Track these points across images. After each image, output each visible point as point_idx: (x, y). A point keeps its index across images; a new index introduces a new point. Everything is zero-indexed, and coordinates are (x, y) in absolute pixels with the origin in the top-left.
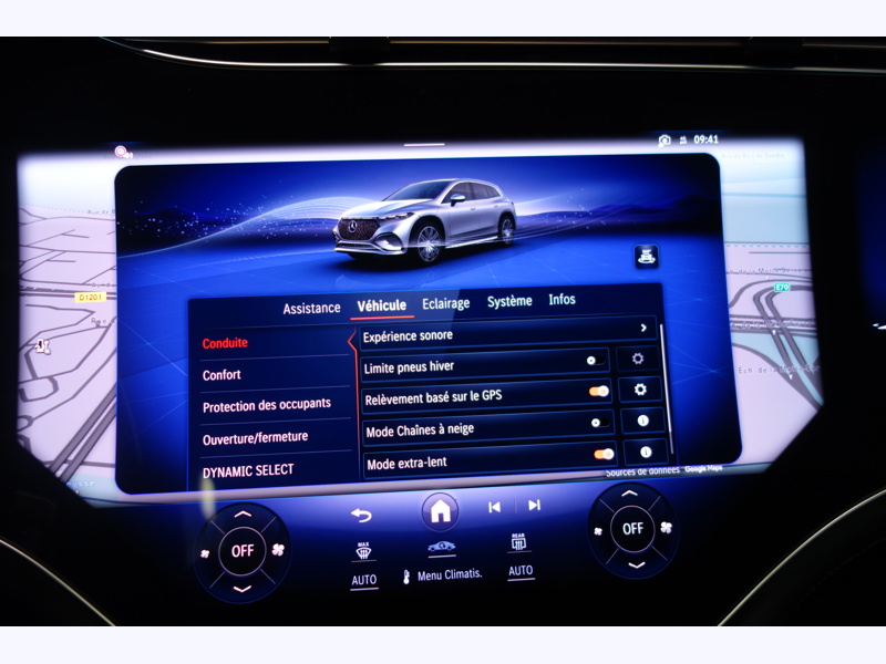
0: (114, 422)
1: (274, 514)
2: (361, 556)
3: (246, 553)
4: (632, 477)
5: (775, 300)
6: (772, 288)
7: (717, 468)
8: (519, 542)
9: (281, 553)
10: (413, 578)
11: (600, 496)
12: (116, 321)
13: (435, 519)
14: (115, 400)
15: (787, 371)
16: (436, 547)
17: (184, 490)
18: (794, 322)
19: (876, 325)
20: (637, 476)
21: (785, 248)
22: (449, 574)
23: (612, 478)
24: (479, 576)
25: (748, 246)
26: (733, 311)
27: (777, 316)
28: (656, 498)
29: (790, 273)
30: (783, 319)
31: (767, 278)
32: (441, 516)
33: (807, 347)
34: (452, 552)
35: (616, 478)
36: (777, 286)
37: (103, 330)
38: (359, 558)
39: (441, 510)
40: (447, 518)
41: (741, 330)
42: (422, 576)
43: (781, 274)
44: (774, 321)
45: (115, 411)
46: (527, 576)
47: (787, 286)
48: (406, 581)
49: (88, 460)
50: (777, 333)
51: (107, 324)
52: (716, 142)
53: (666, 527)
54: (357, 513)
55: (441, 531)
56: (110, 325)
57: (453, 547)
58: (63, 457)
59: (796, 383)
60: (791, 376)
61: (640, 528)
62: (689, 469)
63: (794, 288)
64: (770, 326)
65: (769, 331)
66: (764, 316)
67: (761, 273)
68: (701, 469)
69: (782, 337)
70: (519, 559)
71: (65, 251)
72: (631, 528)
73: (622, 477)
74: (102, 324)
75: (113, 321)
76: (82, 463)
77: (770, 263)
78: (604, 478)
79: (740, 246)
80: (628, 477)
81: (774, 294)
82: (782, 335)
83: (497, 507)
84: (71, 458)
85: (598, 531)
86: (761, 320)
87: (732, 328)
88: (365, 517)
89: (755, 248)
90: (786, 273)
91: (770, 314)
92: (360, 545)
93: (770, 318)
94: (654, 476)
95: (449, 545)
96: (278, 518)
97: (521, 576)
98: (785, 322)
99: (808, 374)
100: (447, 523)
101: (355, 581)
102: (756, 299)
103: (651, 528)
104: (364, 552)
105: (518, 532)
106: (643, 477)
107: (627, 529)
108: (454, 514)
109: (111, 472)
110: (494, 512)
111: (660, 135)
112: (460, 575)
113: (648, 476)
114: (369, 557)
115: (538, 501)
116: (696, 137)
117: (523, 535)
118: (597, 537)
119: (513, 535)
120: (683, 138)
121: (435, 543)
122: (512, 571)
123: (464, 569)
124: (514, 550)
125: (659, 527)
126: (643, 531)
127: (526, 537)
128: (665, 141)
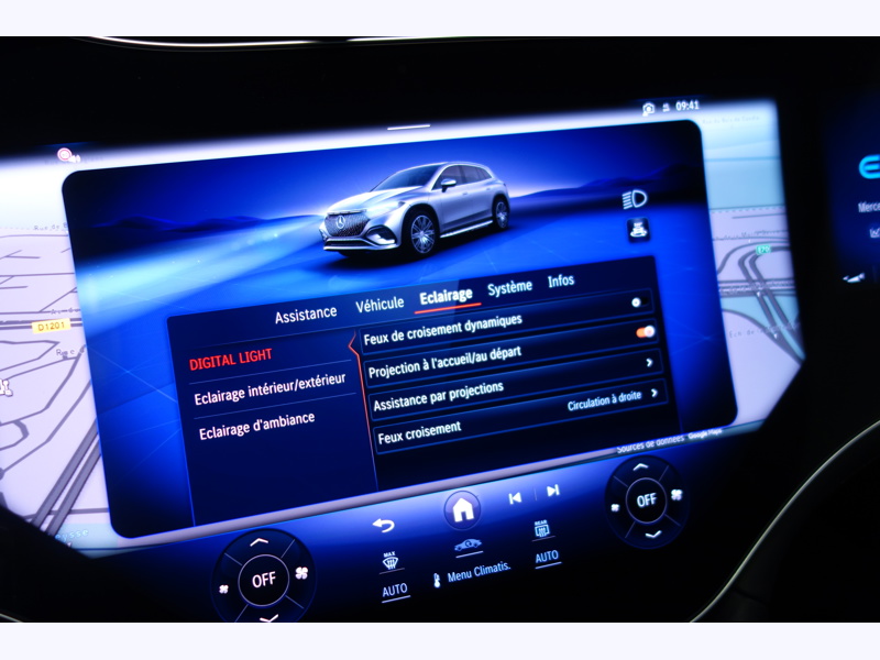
0: (100, 463)
1: (293, 537)
2: (388, 566)
3: (268, 582)
4: (641, 451)
5: (759, 263)
6: (754, 251)
7: (717, 432)
8: (542, 529)
9: (305, 576)
10: (444, 580)
11: (614, 473)
12: (86, 350)
13: (458, 518)
14: (98, 438)
15: (772, 331)
16: (463, 546)
17: (191, 526)
18: (776, 283)
19: (845, 278)
20: (646, 449)
21: (764, 211)
22: (478, 571)
23: (623, 454)
24: (507, 568)
25: (731, 211)
26: (721, 277)
27: (761, 279)
28: (665, 469)
29: (770, 235)
30: (765, 281)
31: (749, 241)
32: (464, 515)
33: (788, 305)
34: (479, 548)
35: (626, 454)
36: (760, 249)
37: (73, 361)
38: (387, 569)
39: (463, 509)
40: (470, 516)
41: (730, 295)
42: (453, 577)
43: (761, 237)
44: (758, 283)
45: (99, 451)
46: (553, 561)
47: (767, 248)
48: (437, 584)
49: (75, 507)
50: (762, 296)
51: (75, 355)
52: (697, 108)
53: (676, 494)
54: (379, 523)
55: (467, 530)
56: (79, 355)
57: (479, 543)
58: (47, 507)
59: (781, 342)
60: (775, 336)
61: (653, 499)
62: (693, 436)
63: (774, 249)
64: (755, 288)
65: (753, 293)
66: (749, 279)
67: (744, 237)
68: (703, 435)
69: (766, 299)
70: (544, 545)
71: (13, 276)
72: (645, 500)
73: (633, 452)
74: (69, 355)
75: (82, 350)
76: (70, 512)
77: (750, 227)
78: (616, 455)
79: (724, 211)
80: (637, 452)
81: (756, 257)
82: (766, 297)
83: (518, 498)
84: (56, 508)
85: (615, 507)
86: (747, 284)
87: (721, 294)
88: (388, 526)
89: (738, 212)
90: (766, 235)
91: (754, 277)
92: (386, 555)
93: (754, 281)
94: (662, 447)
95: (475, 542)
96: (298, 541)
97: (548, 562)
98: (768, 283)
99: (791, 331)
100: (471, 521)
101: (385, 592)
102: (741, 263)
103: (663, 497)
104: (391, 562)
105: (541, 519)
106: (651, 449)
107: (642, 502)
108: (476, 511)
109: (105, 518)
110: (515, 502)
111: (644, 103)
112: (489, 570)
113: (656, 448)
114: (397, 566)
115: (556, 486)
116: (678, 103)
117: (545, 521)
118: (614, 513)
119: (536, 523)
120: (666, 106)
121: (461, 542)
122: (539, 559)
123: (492, 564)
124: (538, 537)
125: (670, 495)
126: (656, 501)
127: (548, 523)
128: (649, 109)
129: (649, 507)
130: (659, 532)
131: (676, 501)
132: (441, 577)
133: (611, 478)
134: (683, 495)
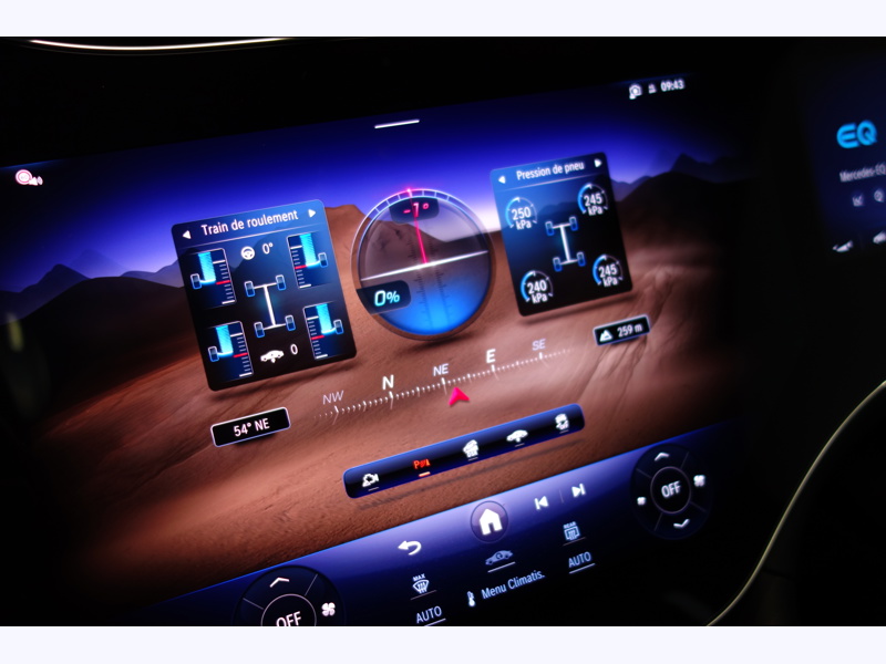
1: (314, 571)
2: (419, 590)
8: (572, 532)
9: (332, 612)
10: (478, 598)
11: (637, 465)
13: (486, 531)
16: (494, 559)
22: (512, 584)
24: (541, 576)
28: (685, 455)
32: (491, 526)
34: (511, 560)
38: (418, 594)
39: (490, 521)
40: (498, 527)
42: (487, 593)
46: (587, 563)
48: (472, 603)
52: (682, 87)
53: (699, 480)
54: (404, 546)
55: (495, 541)
57: (510, 554)
61: (677, 488)
70: (576, 548)
72: (670, 490)
83: (544, 502)
85: (641, 500)
88: (413, 548)
92: (415, 579)
95: (505, 554)
96: (321, 575)
97: (582, 565)
100: (500, 533)
101: (420, 618)
103: (687, 484)
104: (421, 585)
105: (569, 522)
107: (666, 492)
108: (504, 521)
110: (542, 507)
111: (630, 85)
112: (523, 581)
114: (429, 589)
115: (581, 485)
116: (662, 84)
117: (574, 523)
118: (642, 507)
119: (565, 526)
120: (651, 87)
121: (491, 556)
122: (572, 563)
123: (526, 574)
124: (569, 541)
125: (693, 482)
126: (681, 489)
127: (577, 525)
128: (636, 91)
129: (675, 497)
130: (686, 521)
131: (700, 488)
132: (475, 595)
133: (634, 471)
134: (706, 480)
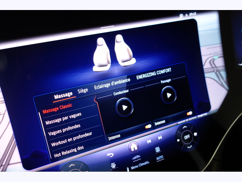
0: (17, 147)
1: (82, 162)
4: (185, 122)
5: (215, 62)
6: (213, 59)
7: (205, 114)
8: (158, 150)
11: (177, 130)
12: (7, 111)
13: (133, 150)
14: (15, 139)
15: (219, 82)
16: (135, 158)
17: (49, 163)
18: (220, 67)
20: (186, 122)
21: (216, 46)
22: (140, 165)
23: (179, 124)
24: (149, 163)
25: (206, 47)
26: (204, 67)
28: (192, 127)
30: (217, 67)
31: (212, 55)
32: (134, 148)
33: (224, 74)
34: (140, 158)
35: (180, 124)
36: (215, 57)
37: (3, 115)
38: (112, 168)
40: (136, 149)
41: (207, 73)
42: (133, 168)
43: (215, 54)
44: (215, 68)
45: (16, 143)
46: (162, 159)
47: (217, 57)
49: (10, 163)
50: (216, 72)
51: (3, 113)
52: (195, 15)
53: (195, 134)
54: (109, 155)
55: (135, 153)
56: (5, 113)
57: (139, 156)
58: (0, 164)
59: (222, 85)
60: (220, 83)
61: (189, 136)
62: (199, 116)
63: (219, 57)
64: (214, 70)
65: (214, 71)
66: (212, 67)
67: (211, 54)
68: (202, 115)
69: (217, 73)
70: (159, 154)
72: (187, 137)
73: (182, 123)
74: (1, 113)
75: (5, 111)
76: (8, 164)
77: (212, 51)
78: (177, 124)
79: (204, 47)
80: (183, 123)
81: (214, 60)
82: (217, 72)
83: (150, 141)
85: (178, 140)
86: (212, 69)
87: (205, 72)
88: (111, 155)
89: (208, 47)
90: (217, 53)
91: (214, 66)
92: (112, 164)
93: (214, 68)
94: (190, 121)
95: (138, 156)
96: (84, 163)
97: (160, 159)
98: (218, 68)
99: (225, 82)
102: (210, 62)
103: (192, 135)
104: (113, 166)
105: (157, 147)
106: (187, 122)
107: (186, 138)
108: (138, 147)
109: (21, 165)
110: (149, 143)
111: (180, 14)
112: (143, 164)
113: (189, 121)
114: (116, 167)
115: (161, 136)
116: (190, 14)
117: (158, 147)
118: (178, 142)
119: (156, 148)
120: (186, 15)
121: (134, 157)
122: (158, 159)
123: (144, 162)
124: (157, 152)
125: (194, 134)
126: (190, 137)
127: (160, 148)
128: (181, 16)
129: (188, 139)
131: (195, 136)
132: (129, 168)
133: (177, 132)
134: (197, 134)
